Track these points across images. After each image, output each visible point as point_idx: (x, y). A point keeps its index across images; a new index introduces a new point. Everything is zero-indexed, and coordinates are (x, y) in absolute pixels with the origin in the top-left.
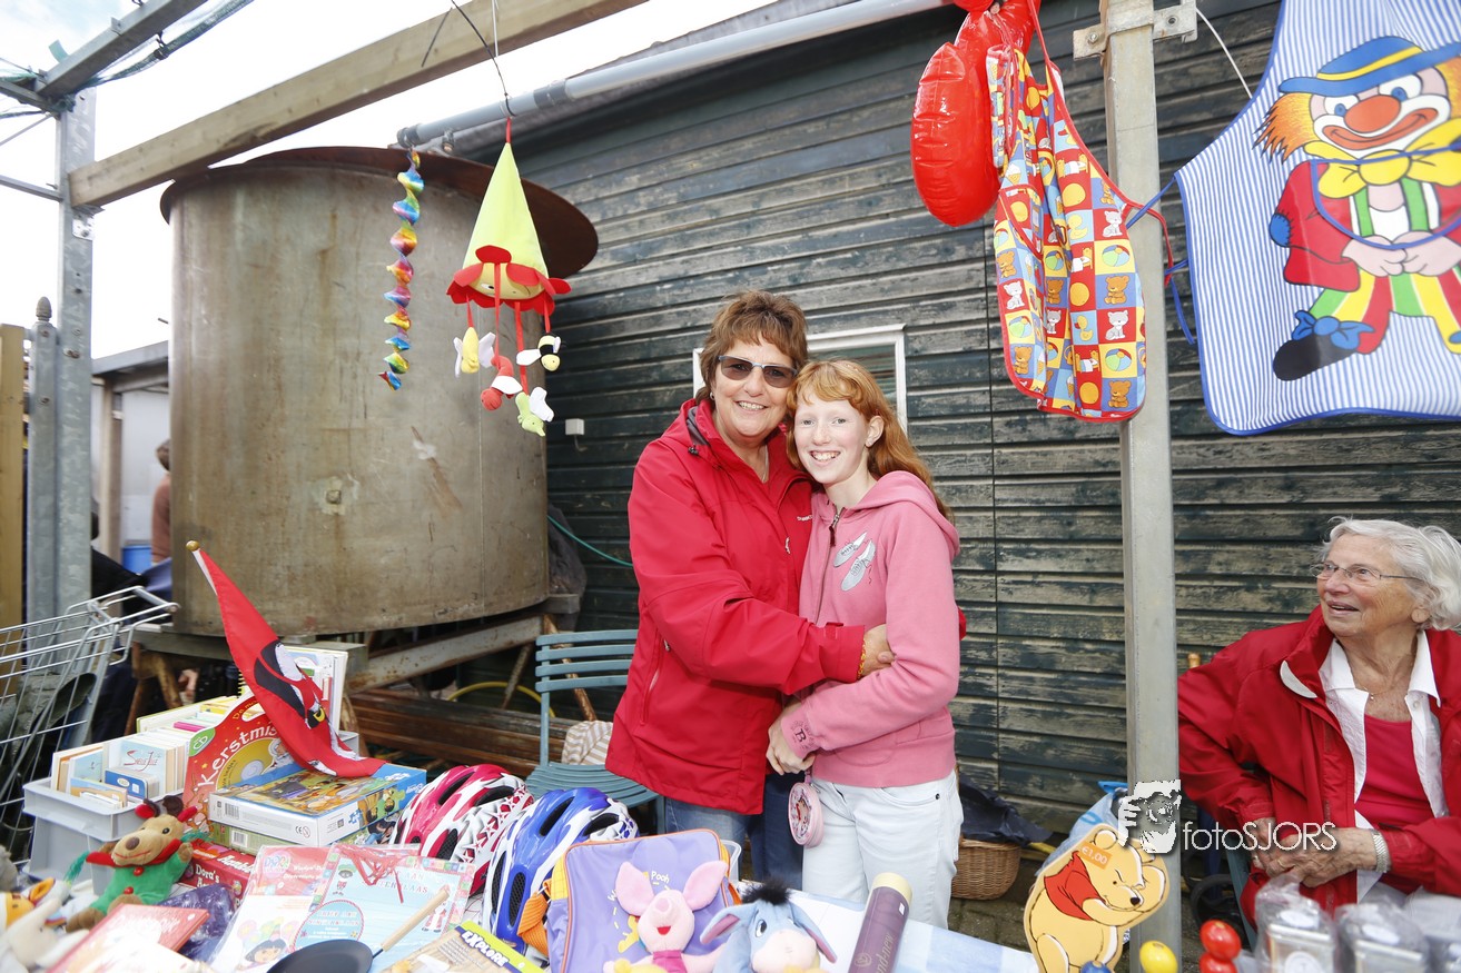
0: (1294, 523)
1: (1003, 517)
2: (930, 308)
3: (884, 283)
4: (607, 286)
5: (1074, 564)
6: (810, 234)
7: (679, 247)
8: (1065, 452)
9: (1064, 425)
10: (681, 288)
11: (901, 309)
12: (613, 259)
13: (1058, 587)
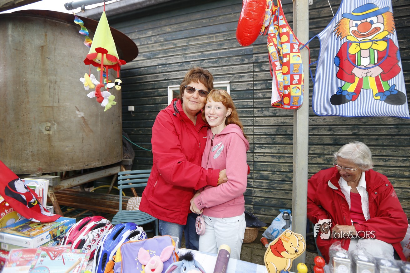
0: (331, 140)
1: (256, 137)
2: (237, 77)
3: (225, 69)
4: (141, 65)
5: (275, 150)
6: (203, 53)
7: (164, 55)
8: (273, 119)
9: (273, 112)
10: (164, 67)
11: (228, 77)
12: (143, 57)
13: (270, 157)
